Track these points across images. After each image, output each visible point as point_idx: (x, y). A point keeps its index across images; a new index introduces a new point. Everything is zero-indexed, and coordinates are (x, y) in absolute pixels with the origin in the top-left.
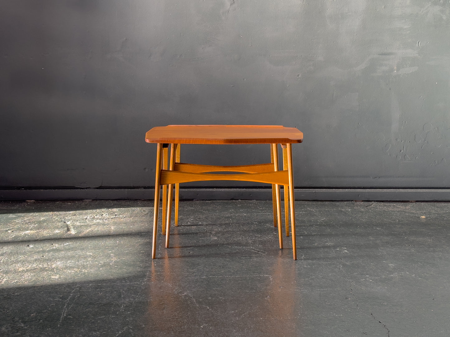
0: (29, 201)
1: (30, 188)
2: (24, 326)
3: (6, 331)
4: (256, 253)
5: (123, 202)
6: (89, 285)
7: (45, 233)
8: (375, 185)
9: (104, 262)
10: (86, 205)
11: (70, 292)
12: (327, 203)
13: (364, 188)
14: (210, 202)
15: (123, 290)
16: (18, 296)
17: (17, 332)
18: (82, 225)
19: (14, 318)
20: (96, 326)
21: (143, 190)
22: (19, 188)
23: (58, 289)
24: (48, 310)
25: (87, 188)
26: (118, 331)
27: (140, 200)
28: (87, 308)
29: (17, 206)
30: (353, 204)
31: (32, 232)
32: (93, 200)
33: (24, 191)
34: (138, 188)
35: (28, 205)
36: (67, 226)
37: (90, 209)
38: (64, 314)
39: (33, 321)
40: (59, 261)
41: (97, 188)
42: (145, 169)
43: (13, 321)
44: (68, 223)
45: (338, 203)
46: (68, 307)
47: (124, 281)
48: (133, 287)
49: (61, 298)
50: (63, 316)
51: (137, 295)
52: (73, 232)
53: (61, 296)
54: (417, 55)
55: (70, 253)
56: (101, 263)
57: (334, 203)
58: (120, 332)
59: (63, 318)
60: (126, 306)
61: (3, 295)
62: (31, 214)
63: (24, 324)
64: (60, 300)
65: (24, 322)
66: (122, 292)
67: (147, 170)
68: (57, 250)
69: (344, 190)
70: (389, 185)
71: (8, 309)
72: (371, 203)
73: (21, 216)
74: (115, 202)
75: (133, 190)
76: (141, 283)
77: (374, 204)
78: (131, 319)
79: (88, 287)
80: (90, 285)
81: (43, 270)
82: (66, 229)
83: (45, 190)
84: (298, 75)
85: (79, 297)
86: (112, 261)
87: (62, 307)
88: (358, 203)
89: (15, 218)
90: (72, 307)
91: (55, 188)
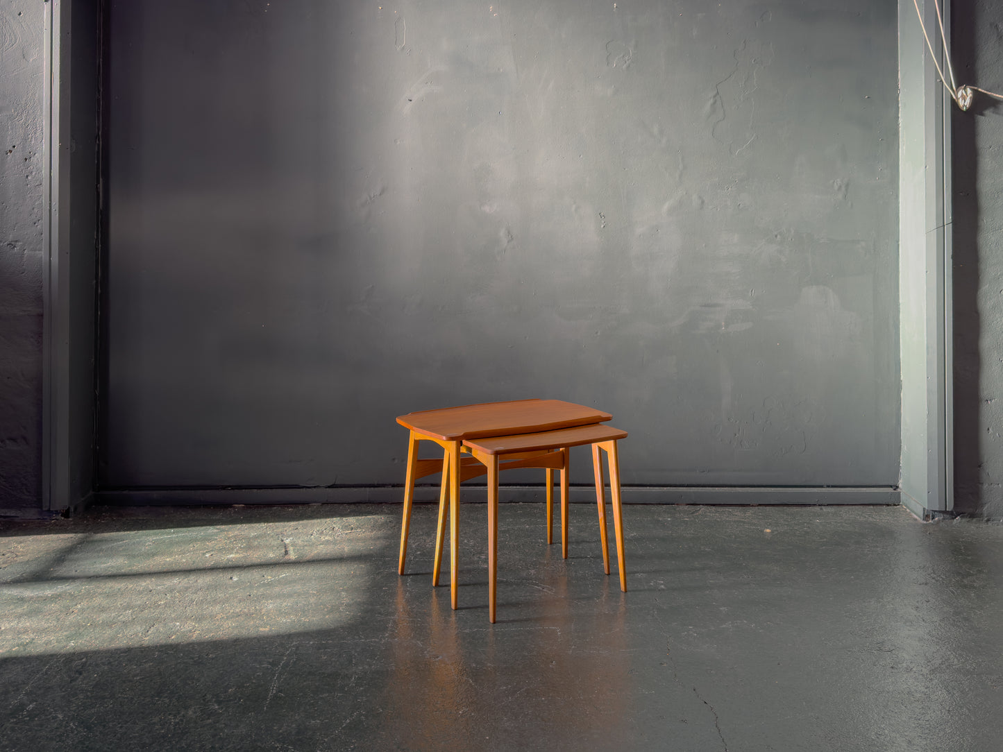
0: (237, 506)
1: (239, 487)
2: (219, 709)
3: (194, 717)
4: (540, 590)
5: (363, 507)
6: (309, 643)
7: (255, 556)
8: (702, 482)
9: (332, 606)
10: (313, 512)
11: (283, 655)
12: (639, 507)
13: (688, 486)
14: (480, 505)
15: (356, 652)
16: (213, 659)
17: (209, 719)
18: (306, 545)
19: (205, 695)
20: (316, 710)
21: (391, 489)
22: (224, 488)
23: (267, 649)
24: (252, 683)
25: (315, 487)
26: (345, 718)
27: (386, 503)
28: (305, 681)
29: (220, 515)
30: (675, 509)
31: (237, 556)
32: (323, 504)
33: (232, 491)
34: (384, 486)
35: (235, 512)
36: (285, 546)
37: (318, 518)
38: (273, 689)
39: (230, 700)
40: (271, 603)
41: (329, 487)
42: (394, 459)
43: (204, 700)
44: (287, 541)
45: (653, 508)
46: (279, 678)
47: (357, 637)
48: (369, 647)
49: (270, 663)
50: (272, 693)
51: (375, 659)
52: (292, 556)
53: (271, 660)
54: (751, 307)
55: (287, 589)
56: (327, 608)
57: (648, 507)
58: (348, 721)
59: (271, 696)
60: (359, 678)
61: (193, 658)
62: (239, 526)
63: (219, 705)
64: (270, 666)
65: (219, 703)
66: (354, 655)
67: (396, 461)
68: (270, 584)
69: (661, 488)
70: (721, 482)
71: (198, 680)
72: (698, 508)
73: (224, 530)
74: (352, 507)
75: (376, 489)
76: (381, 640)
77: (703, 508)
78: (364, 699)
79: (308, 645)
80: (311, 643)
81: (249, 616)
82: (284, 550)
83: (259, 491)
84: (597, 333)
85: (295, 663)
86: (343, 603)
87: (271, 679)
88: (681, 508)
89: (216, 534)
90: (285, 679)
91: (271, 487)
